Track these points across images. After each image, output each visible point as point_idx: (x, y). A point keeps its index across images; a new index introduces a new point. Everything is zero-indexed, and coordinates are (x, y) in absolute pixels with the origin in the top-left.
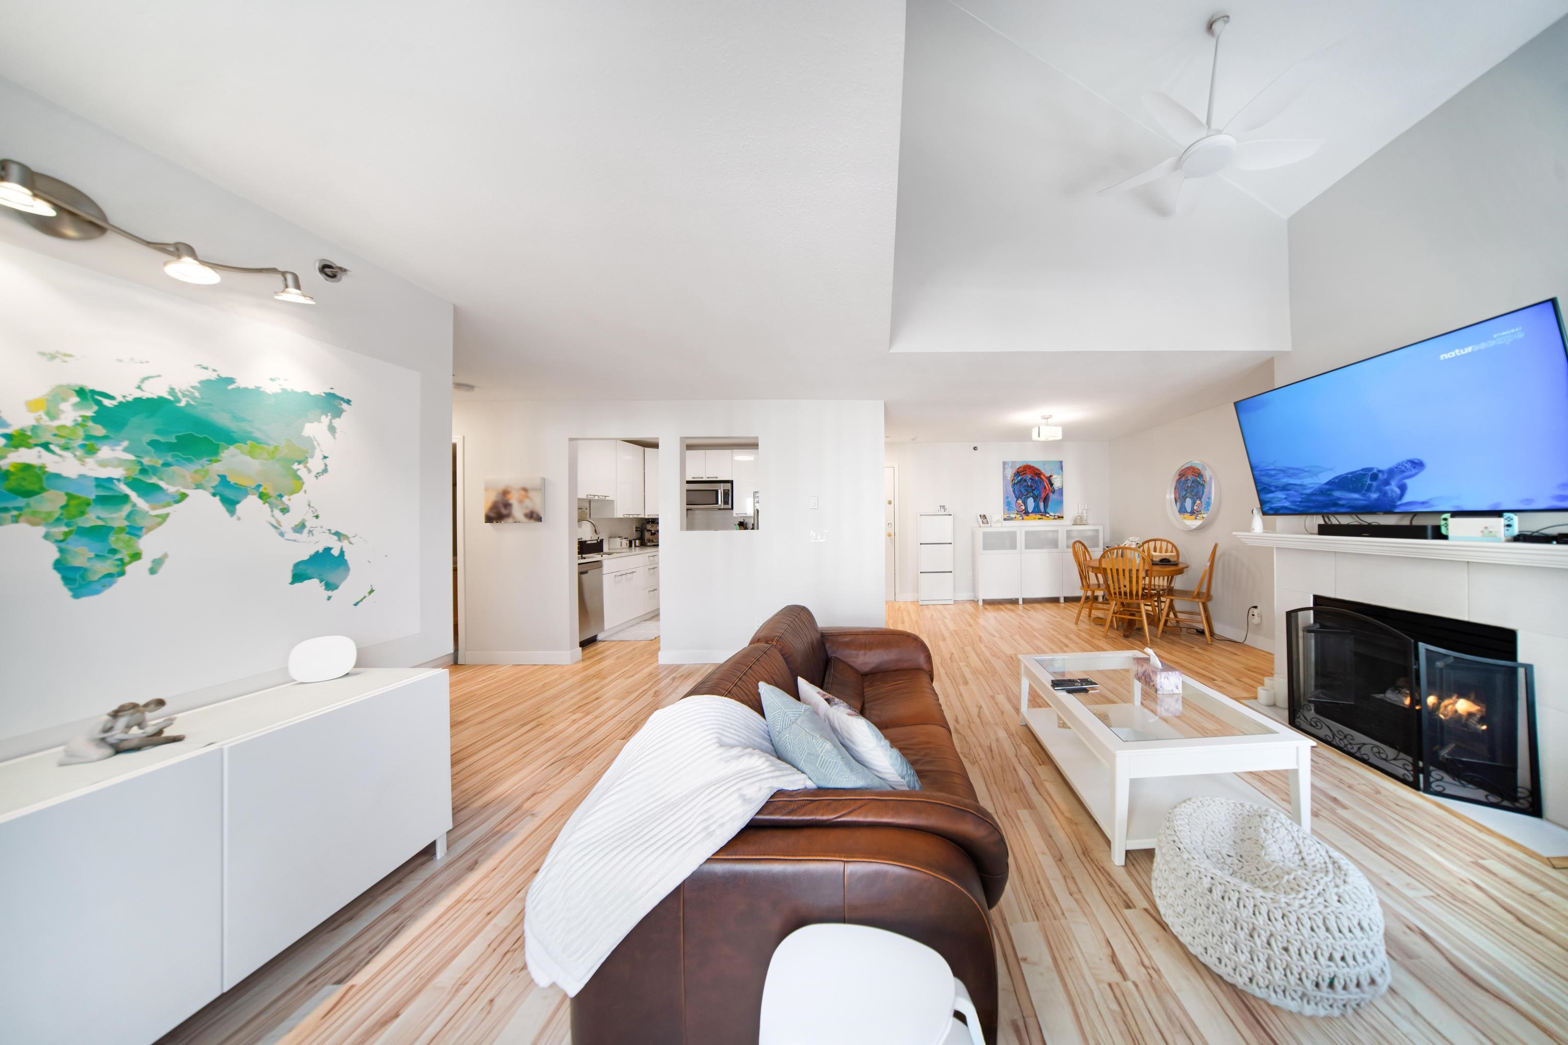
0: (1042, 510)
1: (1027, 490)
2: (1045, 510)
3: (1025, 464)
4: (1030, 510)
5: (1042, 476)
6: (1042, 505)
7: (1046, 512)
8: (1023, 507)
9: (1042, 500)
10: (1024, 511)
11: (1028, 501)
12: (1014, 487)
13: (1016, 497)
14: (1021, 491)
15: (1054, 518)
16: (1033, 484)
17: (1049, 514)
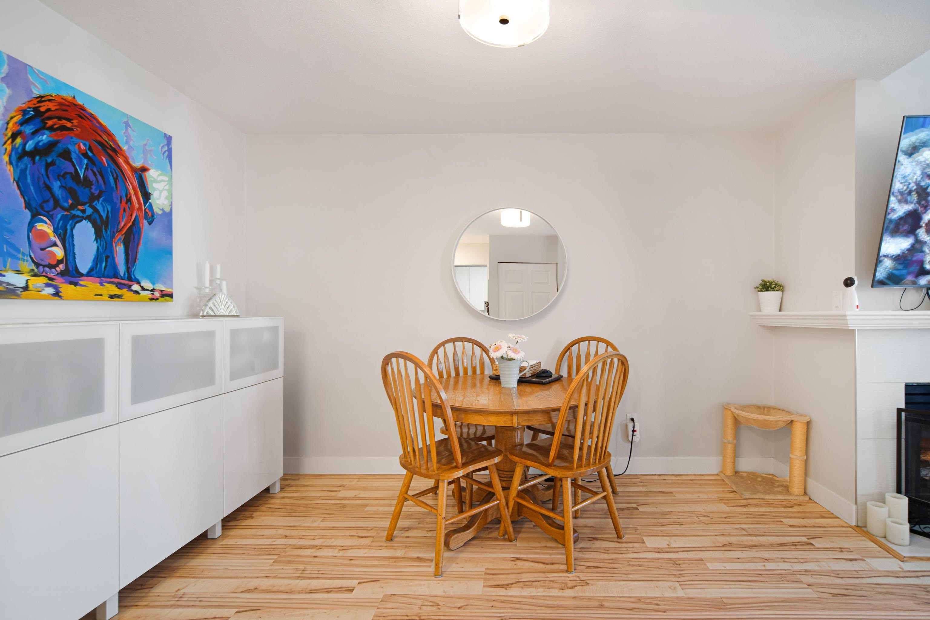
0: (122, 269)
1: (72, 193)
2: (128, 269)
3: (65, 94)
4: (84, 266)
5: (121, 161)
6: (120, 250)
7: (131, 278)
8: (59, 252)
9: (120, 237)
10: (61, 267)
11: (75, 231)
12: (21, 166)
13: (28, 206)
14: (49, 188)
15: (150, 296)
16: (92, 177)
17: (139, 283)
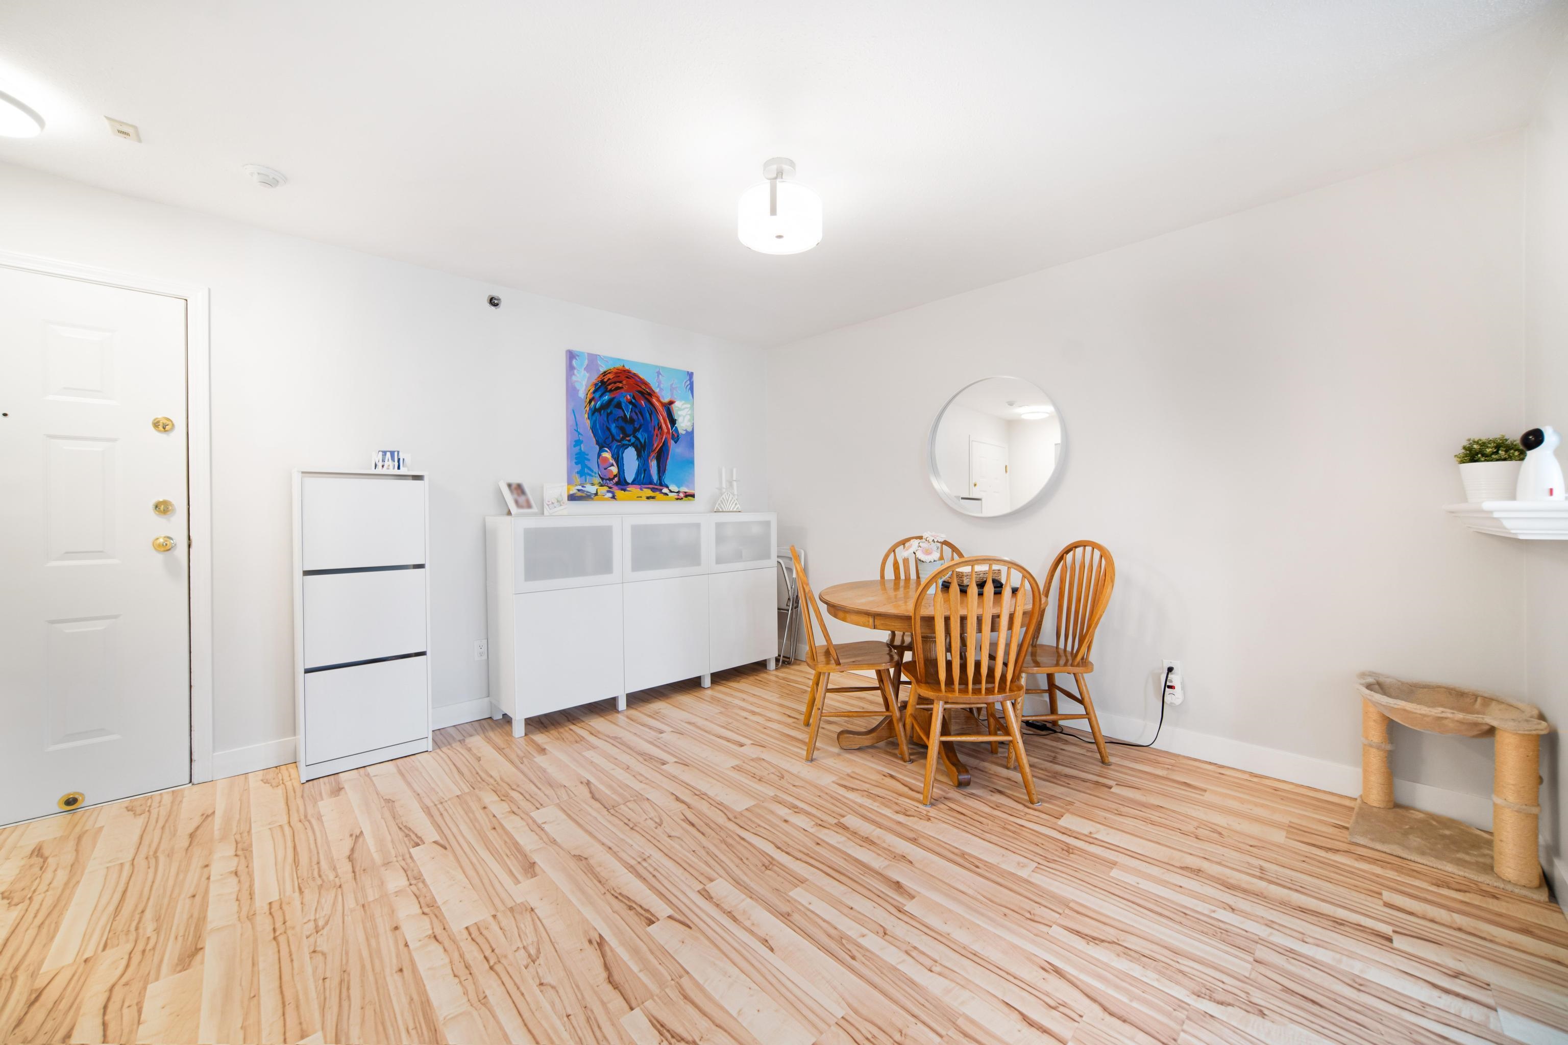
0: (655, 477)
1: (622, 429)
2: (660, 478)
3: (618, 365)
4: (630, 478)
5: (654, 400)
6: (653, 464)
7: (662, 484)
8: (614, 470)
9: (654, 455)
10: (616, 479)
11: (624, 455)
12: (594, 418)
13: (598, 443)
14: (609, 429)
15: (677, 497)
16: (635, 417)
17: (667, 487)
